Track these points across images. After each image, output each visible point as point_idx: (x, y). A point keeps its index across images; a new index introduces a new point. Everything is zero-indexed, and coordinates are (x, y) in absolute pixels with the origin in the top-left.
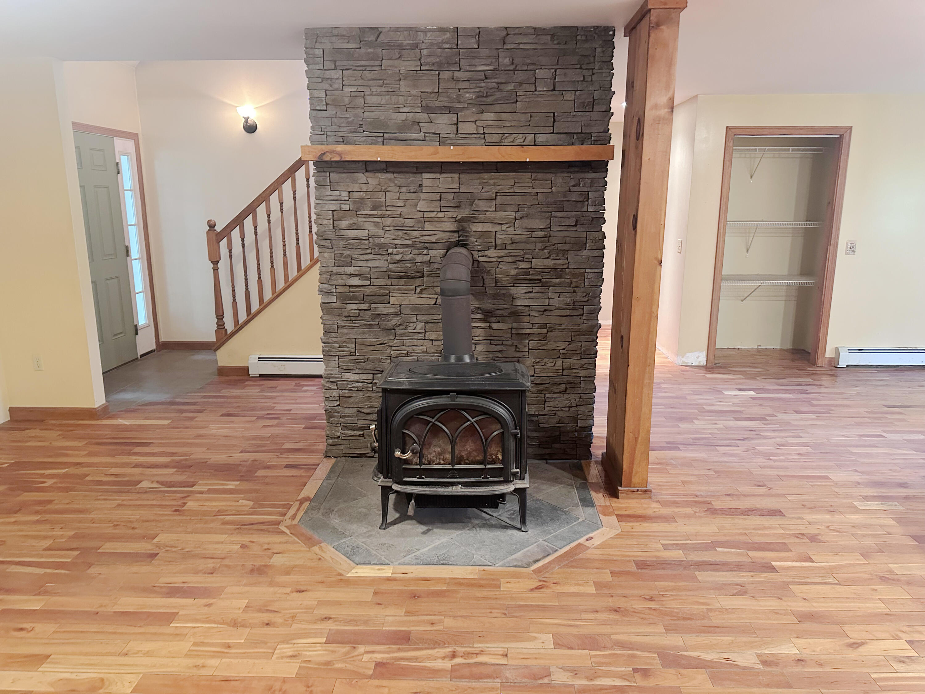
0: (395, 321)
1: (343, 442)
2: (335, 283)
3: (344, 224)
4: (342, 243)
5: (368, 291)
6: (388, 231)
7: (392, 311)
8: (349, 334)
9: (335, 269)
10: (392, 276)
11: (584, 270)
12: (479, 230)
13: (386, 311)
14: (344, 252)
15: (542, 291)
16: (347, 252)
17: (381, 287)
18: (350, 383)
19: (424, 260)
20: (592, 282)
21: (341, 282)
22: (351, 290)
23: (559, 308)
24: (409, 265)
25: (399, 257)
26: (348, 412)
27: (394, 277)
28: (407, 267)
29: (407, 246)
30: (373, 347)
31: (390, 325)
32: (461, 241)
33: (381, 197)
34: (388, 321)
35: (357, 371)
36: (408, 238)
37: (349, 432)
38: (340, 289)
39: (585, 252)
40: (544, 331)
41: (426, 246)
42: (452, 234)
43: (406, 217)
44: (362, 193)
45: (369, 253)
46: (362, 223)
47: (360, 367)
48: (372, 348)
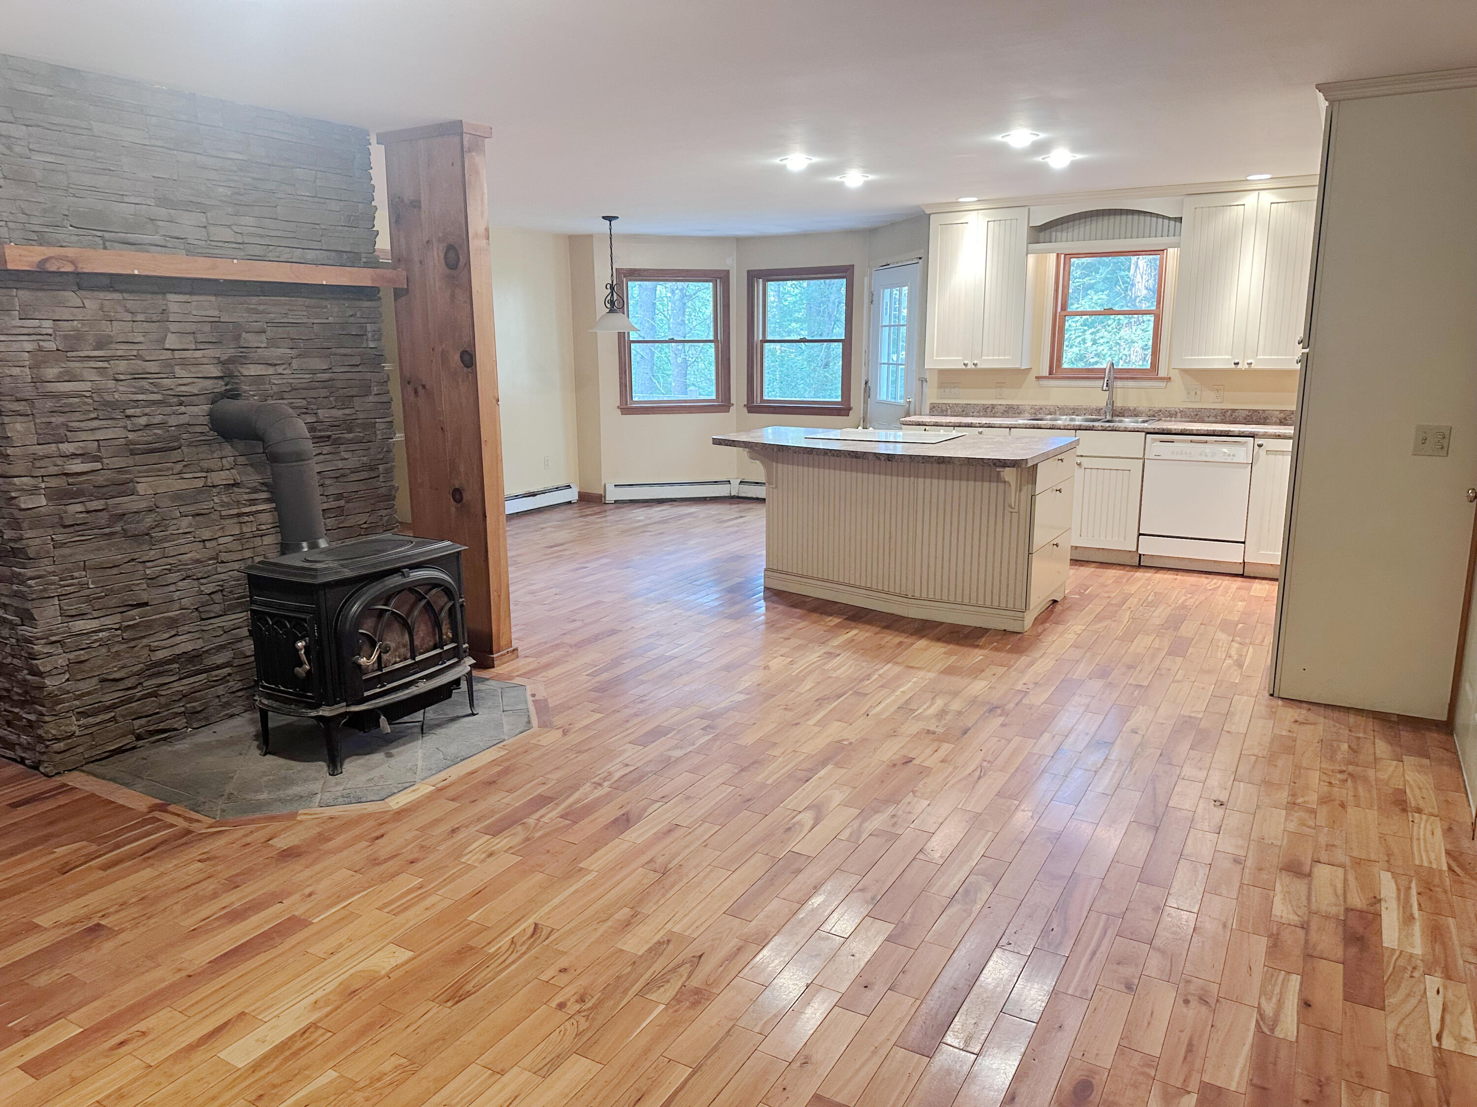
0: (149, 520)
1: (80, 740)
2: (43, 472)
3: (51, 372)
4: (49, 404)
5: (100, 479)
6: (121, 380)
7: (143, 505)
8: (75, 554)
9: (40, 450)
10: (136, 452)
11: (373, 421)
12: (252, 374)
13: (135, 507)
14: (53, 420)
15: (333, 451)
16: (57, 420)
17: (120, 470)
18: (84, 637)
19: (181, 422)
20: (386, 433)
21: (53, 470)
22: (71, 480)
23: (354, 471)
24: (159, 432)
25: (143, 421)
26: (84, 686)
27: (139, 452)
28: (156, 434)
29: (154, 403)
30: (116, 569)
31: (143, 528)
32: (229, 390)
33: (106, 328)
34: (138, 522)
35: (95, 614)
36: (155, 390)
37: (91, 720)
38: (54, 483)
39: (371, 397)
40: (342, 503)
41: (182, 400)
42: (216, 381)
43: (147, 359)
44: (75, 322)
45: (93, 419)
46: (78, 370)
47: (100, 607)
48: (115, 571)
